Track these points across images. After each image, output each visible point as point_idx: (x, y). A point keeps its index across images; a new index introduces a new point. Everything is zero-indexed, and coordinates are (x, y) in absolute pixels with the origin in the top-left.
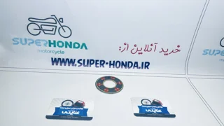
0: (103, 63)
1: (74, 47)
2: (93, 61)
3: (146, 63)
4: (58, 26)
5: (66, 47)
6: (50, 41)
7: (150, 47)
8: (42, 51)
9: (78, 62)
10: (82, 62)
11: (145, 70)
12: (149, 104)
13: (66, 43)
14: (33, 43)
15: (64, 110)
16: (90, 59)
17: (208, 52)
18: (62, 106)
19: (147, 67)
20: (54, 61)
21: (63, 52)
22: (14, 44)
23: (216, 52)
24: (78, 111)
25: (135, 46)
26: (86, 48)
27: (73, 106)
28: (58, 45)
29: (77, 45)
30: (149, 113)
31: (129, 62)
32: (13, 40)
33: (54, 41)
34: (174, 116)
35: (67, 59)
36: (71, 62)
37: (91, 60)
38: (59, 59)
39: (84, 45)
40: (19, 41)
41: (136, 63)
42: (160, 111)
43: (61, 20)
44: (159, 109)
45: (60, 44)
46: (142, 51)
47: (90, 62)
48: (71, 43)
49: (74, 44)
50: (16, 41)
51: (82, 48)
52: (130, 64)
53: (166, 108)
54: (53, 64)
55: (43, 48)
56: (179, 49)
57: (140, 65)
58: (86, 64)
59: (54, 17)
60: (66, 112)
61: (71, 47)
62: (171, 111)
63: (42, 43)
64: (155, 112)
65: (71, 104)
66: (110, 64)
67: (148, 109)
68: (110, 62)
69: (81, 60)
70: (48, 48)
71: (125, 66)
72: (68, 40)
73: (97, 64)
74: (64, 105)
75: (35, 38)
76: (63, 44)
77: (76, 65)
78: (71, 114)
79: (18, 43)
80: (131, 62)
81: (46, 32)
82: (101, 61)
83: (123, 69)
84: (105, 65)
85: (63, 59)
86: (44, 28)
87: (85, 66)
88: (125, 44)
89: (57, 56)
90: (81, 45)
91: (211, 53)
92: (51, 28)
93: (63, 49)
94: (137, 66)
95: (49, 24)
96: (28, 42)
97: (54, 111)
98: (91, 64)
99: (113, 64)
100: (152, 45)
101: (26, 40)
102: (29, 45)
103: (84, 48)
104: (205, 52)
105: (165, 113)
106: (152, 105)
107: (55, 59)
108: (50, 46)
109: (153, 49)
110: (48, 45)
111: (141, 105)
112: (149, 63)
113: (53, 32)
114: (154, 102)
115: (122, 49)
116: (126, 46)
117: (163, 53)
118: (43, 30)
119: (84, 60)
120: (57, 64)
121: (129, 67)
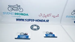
0: (33, 20)
1: (24, 15)
2: (30, 19)
4: (19, 8)
5: (21, 15)
6: (16, 13)
7: (49, 15)
8: (13, 16)
9: (25, 20)
10: (26, 20)
11: (47, 23)
12: (49, 33)
13: (21, 14)
14: (10, 14)
15: (21, 36)
18: (20, 35)
19: (48, 21)
20: (17, 20)
21: (20, 17)
22: (4, 14)
23: (70, 17)
24: (25, 36)
25: (44, 15)
26: (28, 15)
27: (24, 35)
28: (18, 14)
29: (25, 14)
30: (49, 36)
31: (42, 20)
32: (3, 13)
33: (17, 13)
35: (22, 19)
36: (23, 20)
37: (29, 19)
38: (19, 19)
39: (27, 14)
40: (5, 13)
41: (44, 20)
42: (52, 36)
43: (19, 6)
44: (52, 35)
46: (46, 16)
47: (29, 20)
48: (23, 14)
49: (24, 14)
51: (26, 15)
52: (42, 21)
53: (54, 34)
54: (17, 21)
55: (13, 15)
56: (58, 15)
57: (46, 21)
59: (17, 5)
61: (23, 15)
63: (13, 14)
65: (23, 34)
66: (36, 21)
67: (48, 35)
68: (36, 20)
69: (26, 19)
71: (41, 21)
72: (22, 13)
73: (31, 20)
74: (21, 34)
75: (11, 12)
76: (20, 14)
78: (23, 37)
79: (5, 14)
81: (14, 10)
84: (34, 21)
85: (20, 19)
88: (41, 14)
89: (18, 18)
90: (26, 14)
91: (69, 17)
92: (16, 9)
93: (20, 16)
94: (45, 21)
95: (15, 7)
96: (8, 13)
97: (18, 36)
99: (37, 21)
100: (49, 14)
101: (7, 13)
102: (9, 14)
103: (27, 15)
104: (67, 17)
106: (50, 34)
107: (18, 19)
108: (16, 15)
109: (50, 16)
110: (15, 14)
111: (46, 34)
112: (49, 20)
113: (17, 10)
114: (50, 33)
115: (40, 16)
116: (41, 15)
117: (53, 17)
118: (13, 9)
119: (27, 19)
120: (18, 21)
121: (42, 22)
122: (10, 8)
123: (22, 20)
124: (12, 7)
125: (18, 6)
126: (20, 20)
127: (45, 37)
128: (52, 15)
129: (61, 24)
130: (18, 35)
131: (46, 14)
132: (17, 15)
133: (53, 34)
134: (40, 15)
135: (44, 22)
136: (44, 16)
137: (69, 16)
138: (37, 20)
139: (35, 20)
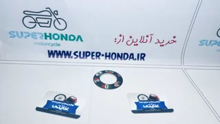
0: (98, 55)
1: (70, 40)
2: (89, 52)
3: (142, 54)
5: (62, 39)
6: (45, 34)
7: (146, 38)
8: (39, 44)
9: (75, 54)
10: (78, 54)
11: (141, 62)
13: (62, 35)
14: (29, 36)
15: (55, 104)
16: (85, 51)
17: (205, 42)
19: (142, 58)
20: (51, 54)
21: (59, 45)
22: (11, 37)
23: (212, 43)
25: (131, 37)
26: (82, 41)
28: (54, 38)
30: (147, 109)
31: (125, 54)
32: (10, 33)
33: (50, 34)
34: (171, 111)
35: (64, 52)
36: (68, 54)
37: (87, 52)
38: (56, 51)
39: (79, 37)
40: (15, 34)
41: (132, 54)
42: (157, 106)
43: (56, 13)
44: (156, 104)
45: (56, 37)
46: (138, 43)
47: (86, 54)
48: (66, 35)
49: (70, 37)
50: (12, 34)
51: (77, 40)
52: (126, 56)
54: (50, 57)
56: (175, 40)
58: (82, 56)
59: (48, 10)
60: (56, 107)
61: (66, 40)
62: (168, 106)
63: (38, 36)
64: (152, 107)
65: (63, 99)
66: (106, 56)
67: (145, 105)
68: (106, 54)
69: (77, 52)
70: (44, 41)
71: (121, 58)
72: (64, 33)
73: (93, 56)
74: (57, 99)
75: (33, 30)
76: (59, 36)
77: (72, 57)
79: (14, 36)
80: (127, 54)
81: (41, 25)
82: (97, 53)
83: (119, 61)
84: (101, 57)
85: (60, 52)
86: (39, 20)
87: (81, 58)
88: (120, 36)
89: (54, 49)
90: (76, 38)
91: (208, 43)
92: (46, 21)
93: (59, 41)
94: (133, 58)
95: (44, 17)
96: (25, 35)
97: (45, 104)
98: (87, 56)
99: (109, 56)
100: (147, 36)
101: (22, 33)
102: (25, 37)
103: (79, 40)
105: (163, 108)
106: (149, 100)
107: (52, 51)
108: (46, 38)
109: (149, 41)
110: (44, 38)
111: (137, 101)
112: (145, 55)
113: (48, 25)
114: (151, 97)
115: (118, 41)
116: (122, 38)
117: (159, 44)
118: (39, 23)
119: (80, 52)
120: (53, 57)
121: (125, 59)
122: (27, 20)
123: (65, 55)
124: (35, 17)
125: (51, 12)
126: (59, 54)
127: (134, 112)
128: (155, 40)
129: (182, 67)
130: (48, 101)
131: (137, 37)
132: (51, 39)
133: (161, 100)
134: (119, 38)
135: (131, 60)
136: (129, 43)
137: (210, 42)
138: (108, 54)
139: (103, 55)
